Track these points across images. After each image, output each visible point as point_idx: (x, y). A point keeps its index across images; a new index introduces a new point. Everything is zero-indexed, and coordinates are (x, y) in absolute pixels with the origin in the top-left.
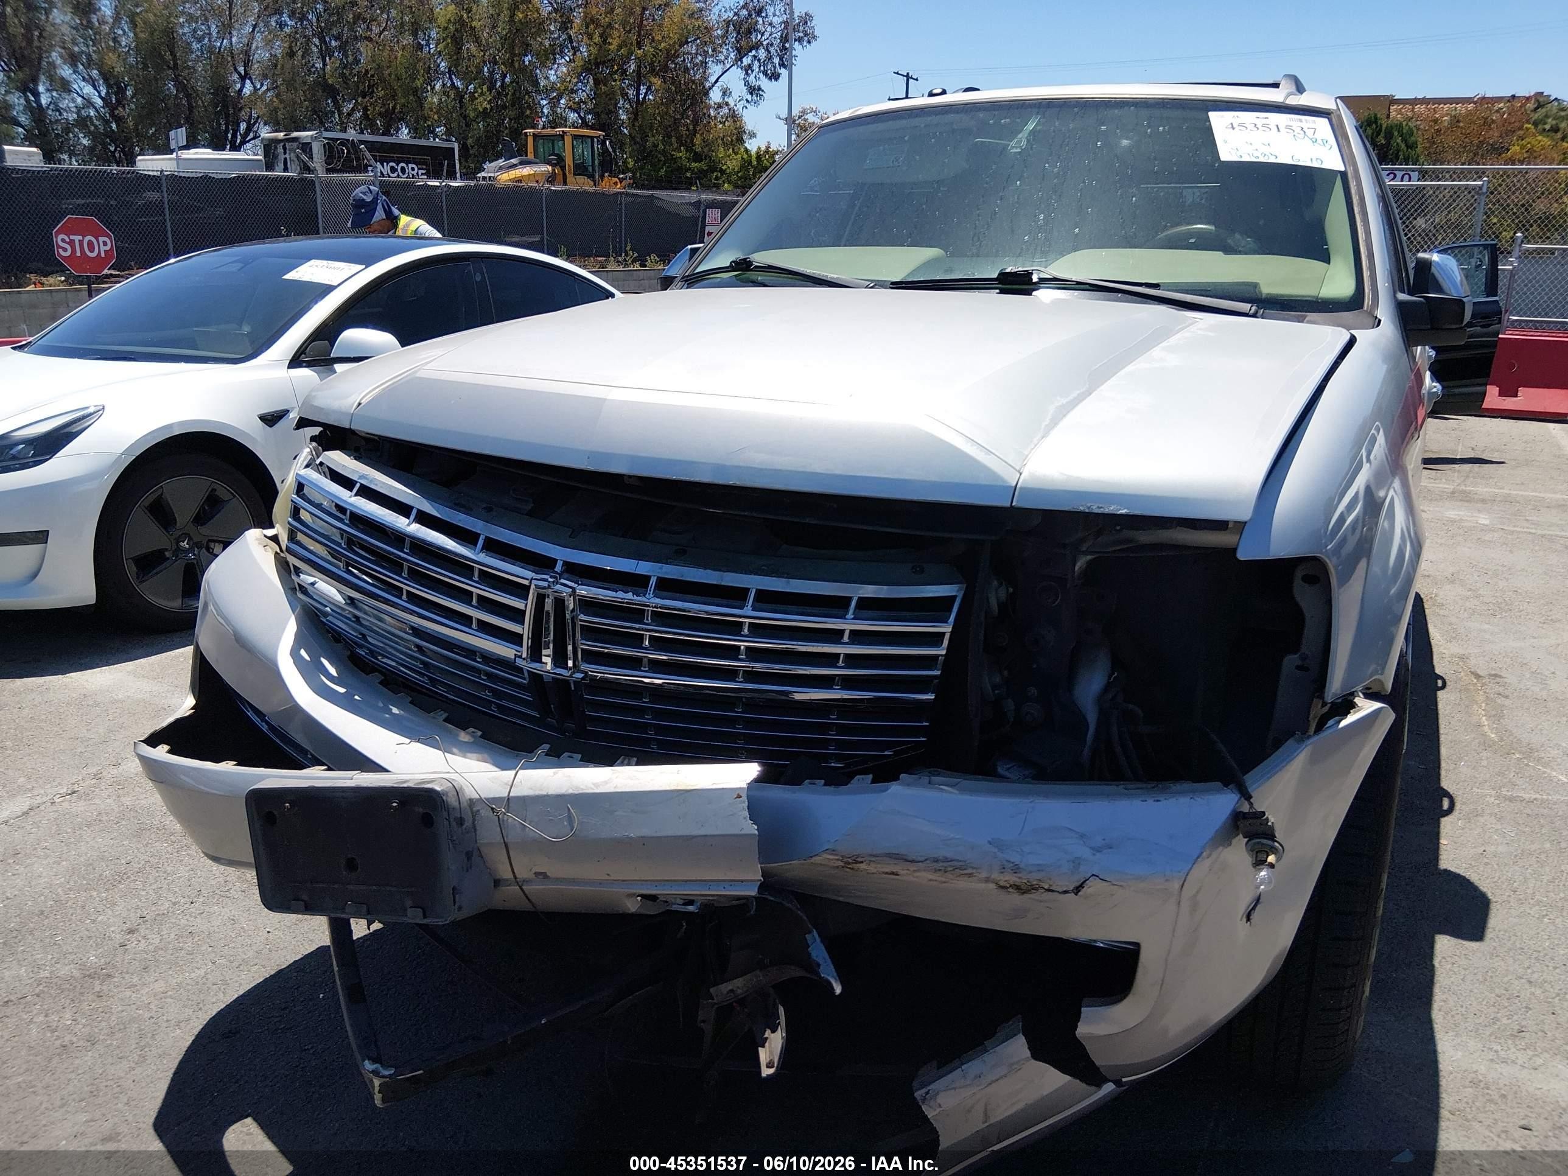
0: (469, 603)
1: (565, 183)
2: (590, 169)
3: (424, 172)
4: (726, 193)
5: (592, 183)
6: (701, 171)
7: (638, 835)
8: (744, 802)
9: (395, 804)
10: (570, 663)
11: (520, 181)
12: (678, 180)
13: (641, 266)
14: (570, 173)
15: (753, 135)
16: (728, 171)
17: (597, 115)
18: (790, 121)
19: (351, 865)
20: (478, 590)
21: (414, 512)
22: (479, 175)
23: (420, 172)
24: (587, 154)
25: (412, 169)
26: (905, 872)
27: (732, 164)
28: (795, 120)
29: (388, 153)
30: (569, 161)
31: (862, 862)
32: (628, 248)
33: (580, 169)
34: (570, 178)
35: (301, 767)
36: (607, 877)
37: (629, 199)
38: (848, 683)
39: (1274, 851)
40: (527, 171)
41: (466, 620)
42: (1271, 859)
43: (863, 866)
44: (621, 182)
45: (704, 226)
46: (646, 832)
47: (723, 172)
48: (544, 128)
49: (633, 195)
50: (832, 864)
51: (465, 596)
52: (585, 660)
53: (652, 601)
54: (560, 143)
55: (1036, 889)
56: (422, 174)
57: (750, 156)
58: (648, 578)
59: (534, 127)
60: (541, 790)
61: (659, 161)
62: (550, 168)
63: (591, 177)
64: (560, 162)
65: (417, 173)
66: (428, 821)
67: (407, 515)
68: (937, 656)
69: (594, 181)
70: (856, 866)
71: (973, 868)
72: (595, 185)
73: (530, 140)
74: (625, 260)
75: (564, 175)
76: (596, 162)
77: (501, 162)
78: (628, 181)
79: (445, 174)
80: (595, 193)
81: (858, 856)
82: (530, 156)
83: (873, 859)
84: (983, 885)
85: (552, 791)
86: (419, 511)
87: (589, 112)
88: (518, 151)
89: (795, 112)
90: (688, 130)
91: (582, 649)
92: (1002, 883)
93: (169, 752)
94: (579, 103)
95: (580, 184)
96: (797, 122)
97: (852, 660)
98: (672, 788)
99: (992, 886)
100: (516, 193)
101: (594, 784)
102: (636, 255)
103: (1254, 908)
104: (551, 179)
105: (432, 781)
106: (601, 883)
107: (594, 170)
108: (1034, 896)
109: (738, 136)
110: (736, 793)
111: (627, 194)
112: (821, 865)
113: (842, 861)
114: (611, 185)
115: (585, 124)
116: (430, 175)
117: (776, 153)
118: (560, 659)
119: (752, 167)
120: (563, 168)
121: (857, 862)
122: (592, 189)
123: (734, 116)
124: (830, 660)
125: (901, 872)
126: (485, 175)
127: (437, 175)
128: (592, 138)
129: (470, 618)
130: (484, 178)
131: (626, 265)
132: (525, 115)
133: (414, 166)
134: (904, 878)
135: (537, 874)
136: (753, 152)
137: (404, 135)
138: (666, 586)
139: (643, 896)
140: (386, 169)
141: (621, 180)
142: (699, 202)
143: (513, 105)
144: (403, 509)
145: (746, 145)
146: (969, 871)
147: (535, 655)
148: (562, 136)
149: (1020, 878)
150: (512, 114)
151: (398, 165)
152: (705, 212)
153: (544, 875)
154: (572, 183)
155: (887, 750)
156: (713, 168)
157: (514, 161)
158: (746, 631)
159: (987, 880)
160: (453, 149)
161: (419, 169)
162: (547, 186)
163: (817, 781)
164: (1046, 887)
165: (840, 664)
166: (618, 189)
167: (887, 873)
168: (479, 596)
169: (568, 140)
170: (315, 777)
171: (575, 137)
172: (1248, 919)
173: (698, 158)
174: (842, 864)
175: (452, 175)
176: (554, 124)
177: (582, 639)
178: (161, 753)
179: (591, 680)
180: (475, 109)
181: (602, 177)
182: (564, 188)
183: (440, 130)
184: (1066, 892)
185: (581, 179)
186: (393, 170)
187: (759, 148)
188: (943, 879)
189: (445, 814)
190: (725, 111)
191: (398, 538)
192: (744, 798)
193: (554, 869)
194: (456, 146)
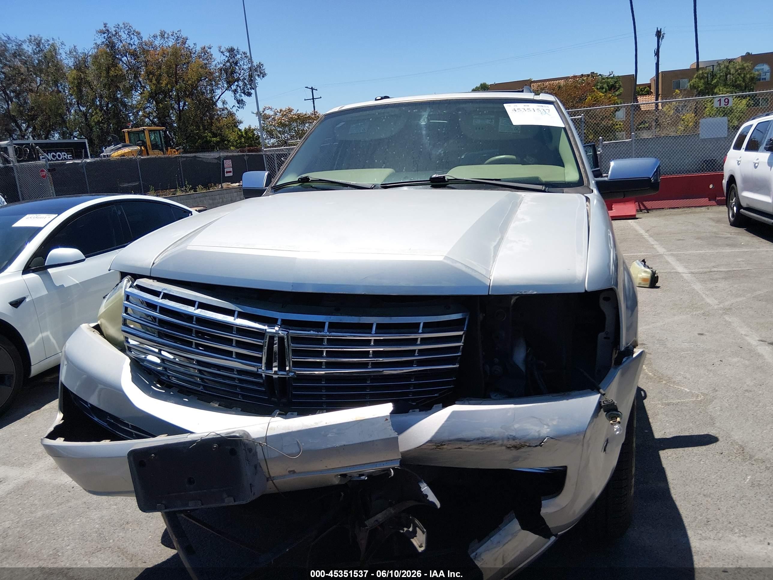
0: (231, 345)
1: (148, 154)
2: (160, 146)
3: (71, 155)
4: (232, 151)
5: (162, 153)
6: (218, 142)
7: (340, 445)
8: (389, 422)
9: (215, 446)
10: (287, 368)
11: (124, 156)
12: (207, 147)
13: (194, 191)
14: (149, 148)
15: (241, 122)
16: (231, 140)
17: (159, 119)
18: (258, 114)
19: (191, 481)
20: (235, 337)
21: (197, 303)
22: (101, 155)
23: (69, 156)
24: (158, 139)
25: (64, 155)
26: (465, 446)
27: (232, 137)
28: (261, 114)
29: (50, 148)
30: (148, 143)
31: (445, 445)
32: (186, 183)
33: (155, 146)
34: (150, 152)
35: (154, 436)
36: (326, 468)
37: (185, 159)
38: (420, 363)
39: (618, 416)
40: (126, 150)
41: (229, 354)
42: (618, 419)
43: (445, 447)
44: (177, 151)
45: (224, 168)
46: (344, 443)
47: (229, 141)
48: (132, 127)
49: (184, 157)
50: (430, 448)
51: (229, 342)
52: (293, 367)
53: (326, 334)
54: (143, 135)
55: (524, 447)
56: (70, 157)
57: (242, 132)
58: (324, 323)
59: (127, 128)
60: (289, 429)
61: (195, 138)
62: (139, 148)
63: (162, 150)
64: (144, 144)
65: (67, 157)
66: (233, 452)
67: (193, 306)
68: (460, 346)
69: (163, 152)
70: (441, 447)
71: (495, 440)
72: (164, 154)
73: (126, 135)
74: (185, 189)
75: (147, 150)
76: (163, 142)
77: (112, 147)
78: (182, 150)
79: (83, 156)
80: (165, 158)
81: (443, 442)
82: (127, 142)
83: (450, 442)
84: (500, 448)
85: (294, 429)
86: (199, 303)
87: (154, 118)
88: (120, 140)
89: (261, 110)
90: (208, 122)
91: (293, 361)
92: (509, 446)
93: (64, 440)
94: (149, 114)
95: (155, 154)
96: (263, 115)
97: (422, 352)
98: (354, 420)
99: (504, 448)
100: (123, 162)
101: (315, 423)
102: (191, 186)
103: (606, 445)
104: (140, 153)
105: (233, 432)
106: (321, 471)
107: (162, 146)
108: (523, 450)
109: (235, 123)
110: (385, 418)
111: (182, 157)
112: (426, 449)
113: (435, 445)
114: (173, 153)
115: (153, 123)
116: (74, 158)
117: (255, 130)
118: (282, 367)
119: (244, 138)
120: (146, 147)
121: (442, 445)
122: (163, 156)
123: (231, 114)
124: (411, 353)
125: (463, 447)
126: (105, 154)
127: (78, 157)
128: (159, 130)
129: (232, 352)
130: (104, 156)
131: (187, 192)
132: (121, 123)
133: (65, 153)
134: (464, 450)
135: (290, 472)
136: (243, 130)
137: (56, 137)
138: (333, 326)
139: (340, 475)
140: (50, 157)
141: (177, 150)
142: (220, 157)
143: (114, 117)
144: (191, 303)
145: (239, 127)
146: (494, 442)
147: (269, 366)
148: (143, 131)
149: (516, 442)
150: (114, 121)
151: (56, 154)
152: (223, 162)
153: (294, 472)
154: (152, 155)
155: (436, 394)
156: (223, 140)
157: (119, 146)
158: (372, 343)
159: (502, 445)
160: (85, 143)
161: (67, 154)
162: (139, 157)
163: (416, 410)
164: (528, 445)
165: (416, 354)
166: (177, 154)
167: (456, 448)
168: (237, 341)
169: (146, 133)
170: (162, 440)
171: (150, 131)
172: (605, 450)
173: (215, 135)
174: (435, 447)
175: (87, 157)
176: (137, 125)
177: (293, 356)
178: (60, 442)
179: (297, 376)
180: (94, 121)
181: (167, 150)
182: (148, 157)
183: (75, 134)
184: (536, 446)
185: (156, 151)
186: (54, 156)
187: (245, 128)
188: (483, 448)
189: (243, 448)
190: (226, 112)
191: (189, 317)
192: (389, 420)
193: (298, 468)
194: (86, 141)
